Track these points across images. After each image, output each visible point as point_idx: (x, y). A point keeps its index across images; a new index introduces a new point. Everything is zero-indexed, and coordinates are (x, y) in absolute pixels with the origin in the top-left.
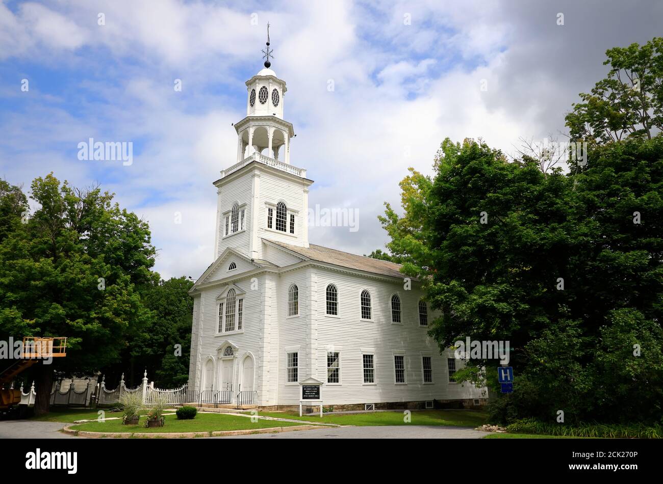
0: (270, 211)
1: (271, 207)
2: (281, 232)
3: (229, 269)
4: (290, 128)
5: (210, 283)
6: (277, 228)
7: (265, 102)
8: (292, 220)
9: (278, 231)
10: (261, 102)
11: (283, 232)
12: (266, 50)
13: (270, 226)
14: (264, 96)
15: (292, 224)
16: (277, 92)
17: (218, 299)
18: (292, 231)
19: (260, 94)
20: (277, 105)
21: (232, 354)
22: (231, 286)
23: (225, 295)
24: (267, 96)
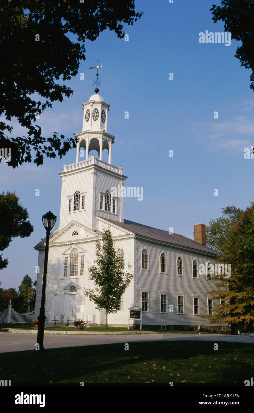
0: (102, 197)
1: (102, 195)
2: (107, 211)
3: (73, 235)
4: (113, 139)
5: (57, 243)
6: (105, 210)
7: (97, 119)
8: (114, 203)
9: (106, 211)
10: (94, 119)
11: (109, 212)
12: (96, 80)
13: (101, 208)
14: (96, 115)
15: (114, 206)
16: (105, 112)
17: (64, 254)
18: (114, 211)
19: (93, 113)
20: (104, 121)
21: (76, 291)
22: (74, 246)
23: (69, 252)
24: (98, 116)
